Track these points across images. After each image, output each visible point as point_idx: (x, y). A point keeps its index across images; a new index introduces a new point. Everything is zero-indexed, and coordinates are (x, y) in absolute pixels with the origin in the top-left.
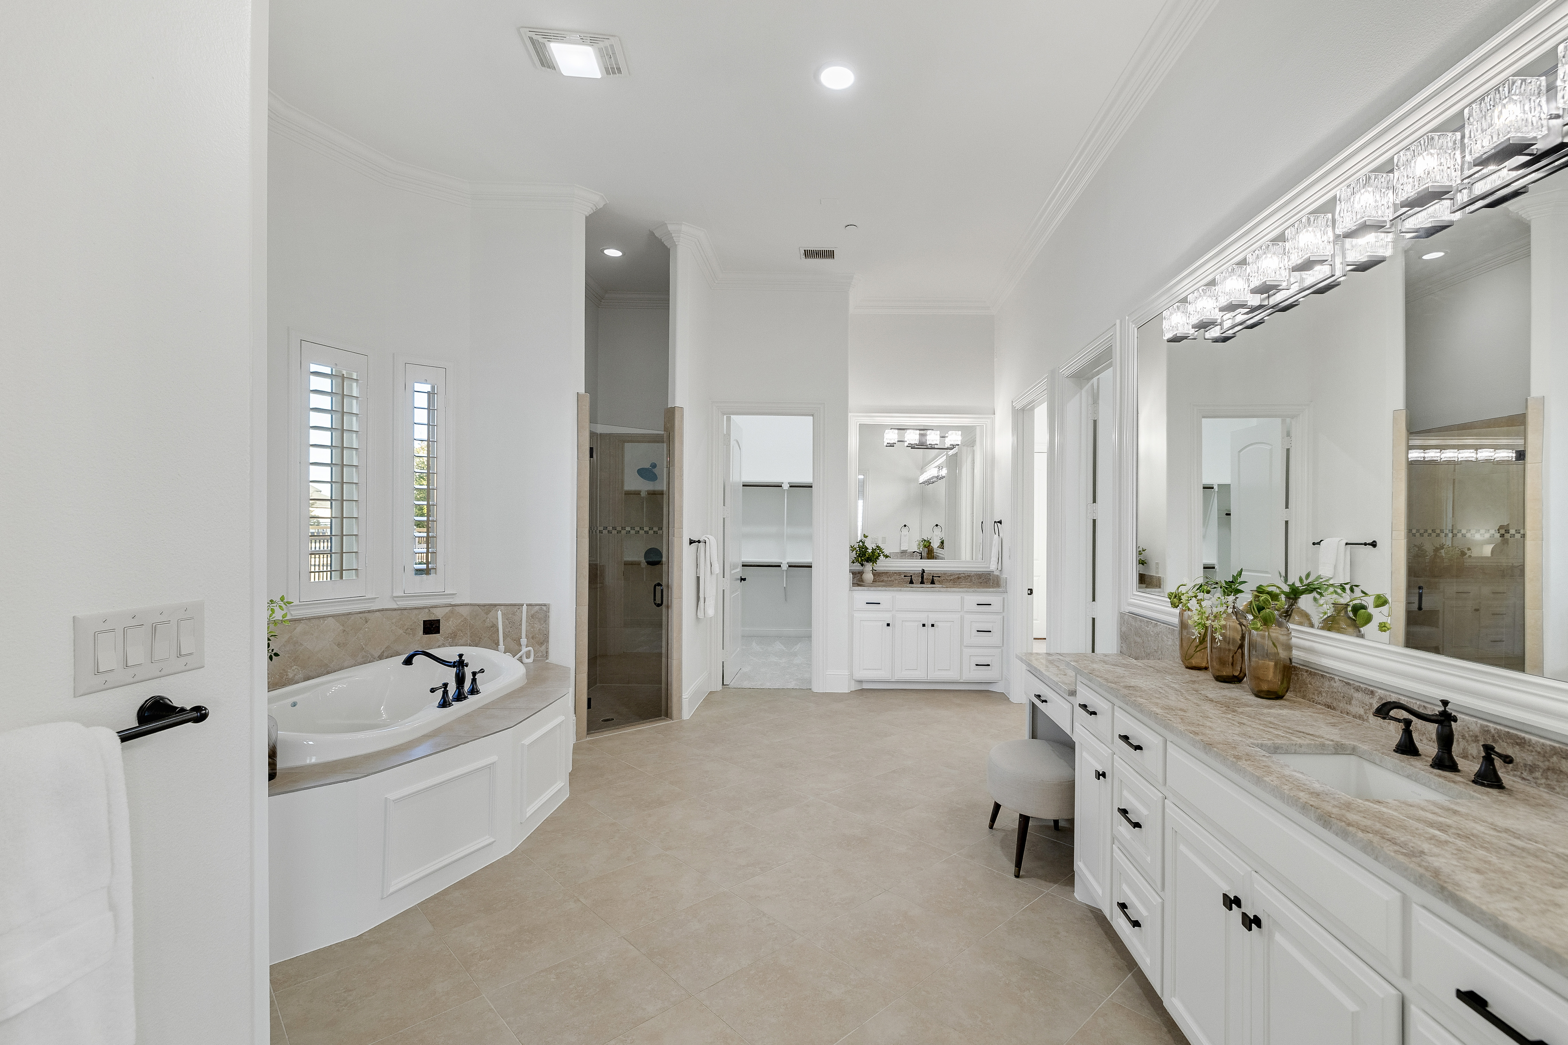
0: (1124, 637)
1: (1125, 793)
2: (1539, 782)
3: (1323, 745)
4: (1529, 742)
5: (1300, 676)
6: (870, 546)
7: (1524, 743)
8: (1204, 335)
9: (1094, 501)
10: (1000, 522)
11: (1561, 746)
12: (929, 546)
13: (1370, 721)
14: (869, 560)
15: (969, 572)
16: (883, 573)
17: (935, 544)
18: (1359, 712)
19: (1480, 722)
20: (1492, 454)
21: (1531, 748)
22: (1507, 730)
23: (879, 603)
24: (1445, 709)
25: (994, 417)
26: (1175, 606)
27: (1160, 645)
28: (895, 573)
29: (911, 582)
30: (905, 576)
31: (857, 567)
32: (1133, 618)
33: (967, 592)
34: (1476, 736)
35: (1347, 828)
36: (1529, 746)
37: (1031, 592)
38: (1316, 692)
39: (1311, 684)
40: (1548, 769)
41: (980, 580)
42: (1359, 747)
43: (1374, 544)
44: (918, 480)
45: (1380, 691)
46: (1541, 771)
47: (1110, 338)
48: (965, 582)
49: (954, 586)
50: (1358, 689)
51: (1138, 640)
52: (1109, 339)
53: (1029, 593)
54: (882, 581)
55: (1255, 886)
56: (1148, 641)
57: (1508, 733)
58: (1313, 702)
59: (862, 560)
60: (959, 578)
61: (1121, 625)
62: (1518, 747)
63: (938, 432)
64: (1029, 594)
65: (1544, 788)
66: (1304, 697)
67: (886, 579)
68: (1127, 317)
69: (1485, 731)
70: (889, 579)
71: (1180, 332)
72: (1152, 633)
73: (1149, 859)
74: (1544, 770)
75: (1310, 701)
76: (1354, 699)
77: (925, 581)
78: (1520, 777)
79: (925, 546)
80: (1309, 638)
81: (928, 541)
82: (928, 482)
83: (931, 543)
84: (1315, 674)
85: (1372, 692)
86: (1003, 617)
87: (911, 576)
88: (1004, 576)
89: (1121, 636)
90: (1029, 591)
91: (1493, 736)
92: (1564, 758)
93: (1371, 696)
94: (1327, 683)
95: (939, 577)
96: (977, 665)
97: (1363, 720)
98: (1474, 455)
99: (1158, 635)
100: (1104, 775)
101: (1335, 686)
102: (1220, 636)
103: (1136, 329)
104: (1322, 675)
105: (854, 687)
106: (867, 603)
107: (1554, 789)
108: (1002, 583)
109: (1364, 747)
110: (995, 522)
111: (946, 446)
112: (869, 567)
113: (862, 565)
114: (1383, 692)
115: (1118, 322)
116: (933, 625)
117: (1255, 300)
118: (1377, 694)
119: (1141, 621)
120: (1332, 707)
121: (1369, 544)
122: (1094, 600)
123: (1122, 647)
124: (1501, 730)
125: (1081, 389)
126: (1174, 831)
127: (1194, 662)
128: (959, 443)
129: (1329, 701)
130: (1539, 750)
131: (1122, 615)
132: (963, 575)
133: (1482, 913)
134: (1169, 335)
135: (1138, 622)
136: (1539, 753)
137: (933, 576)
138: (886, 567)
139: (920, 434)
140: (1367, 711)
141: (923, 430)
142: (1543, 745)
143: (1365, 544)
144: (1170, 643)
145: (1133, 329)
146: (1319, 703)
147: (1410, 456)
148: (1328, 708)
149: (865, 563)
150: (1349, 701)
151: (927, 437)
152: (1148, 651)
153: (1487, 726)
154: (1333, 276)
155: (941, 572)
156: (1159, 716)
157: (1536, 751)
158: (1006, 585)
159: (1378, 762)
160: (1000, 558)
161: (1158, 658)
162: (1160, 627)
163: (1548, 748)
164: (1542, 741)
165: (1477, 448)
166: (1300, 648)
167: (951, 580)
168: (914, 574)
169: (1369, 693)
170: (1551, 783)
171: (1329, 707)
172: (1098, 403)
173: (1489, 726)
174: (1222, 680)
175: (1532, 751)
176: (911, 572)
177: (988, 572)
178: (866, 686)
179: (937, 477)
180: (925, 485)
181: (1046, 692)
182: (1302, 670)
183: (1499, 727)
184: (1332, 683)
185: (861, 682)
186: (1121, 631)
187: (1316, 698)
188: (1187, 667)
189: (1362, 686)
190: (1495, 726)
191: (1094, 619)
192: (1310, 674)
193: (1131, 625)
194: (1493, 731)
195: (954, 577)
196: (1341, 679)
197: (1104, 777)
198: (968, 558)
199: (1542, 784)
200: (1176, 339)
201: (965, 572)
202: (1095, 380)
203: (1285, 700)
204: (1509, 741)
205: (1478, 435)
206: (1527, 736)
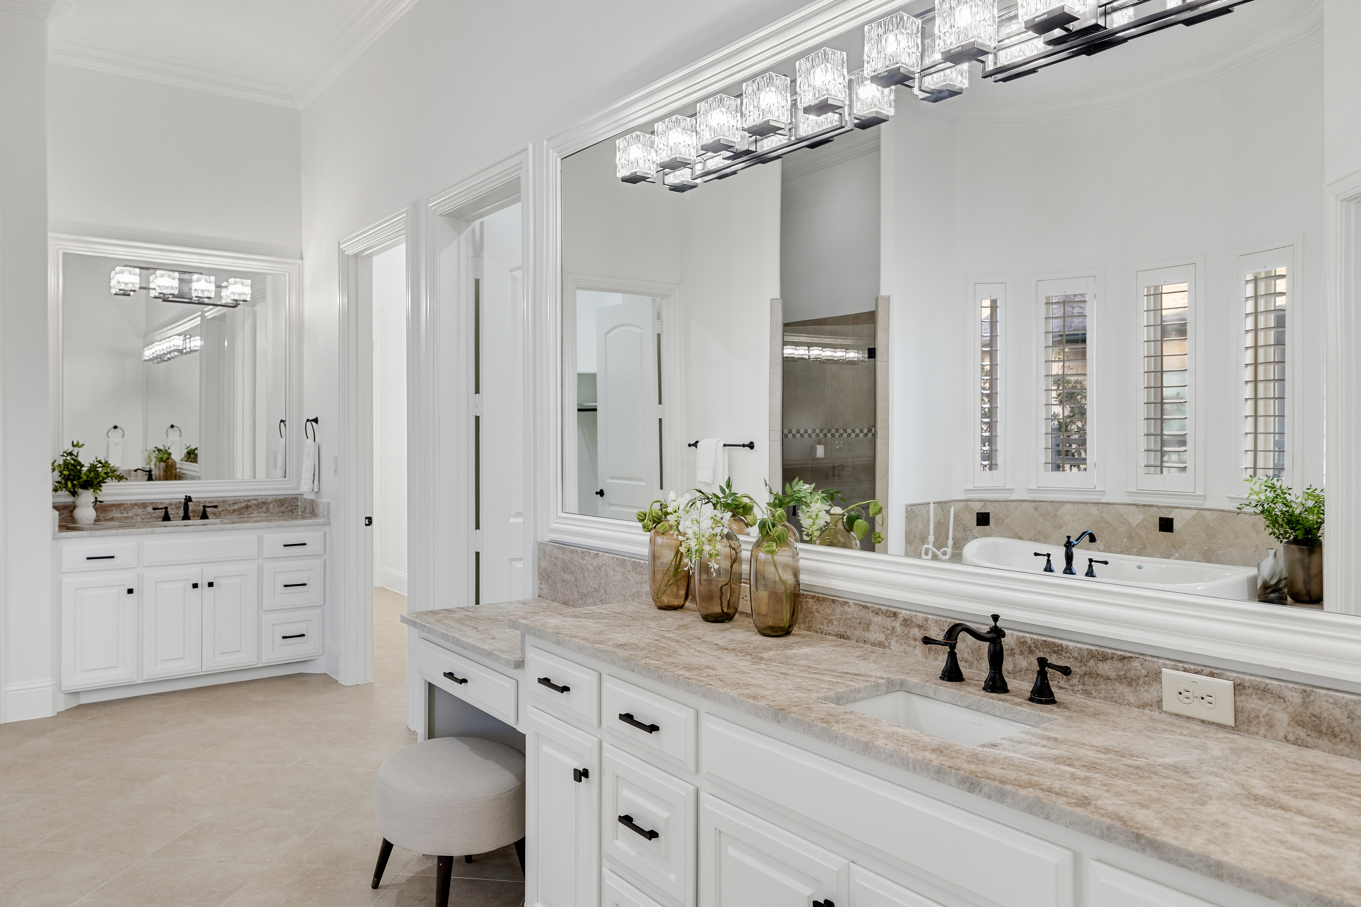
0: (545, 576)
1: (626, 793)
2: (1076, 688)
3: (877, 685)
4: (1066, 649)
5: (804, 603)
6: (86, 459)
7: (1062, 650)
8: (664, 179)
9: (477, 391)
10: (316, 420)
11: (1097, 648)
12: (168, 459)
13: (892, 647)
14: (87, 485)
15: (265, 497)
16: (112, 505)
17: (177, 456)
18: (879, 639)
19: (1016, 633)
20: (821, 352)
21: (1068, 654)
22: (1044, 638)
23: (113, 557)
24: (996, 624)
25: (303, 263)
26: (648, 529)
27: (603, 582)
28: (136, 504)
29: (166, 518)
30: (154, 509)
31: (64, 497)
32: (560, 548)
33: (267, 527)
34: (1012, 650)
35: (1004, 787)
36: (1066, 653)
37: (369, 521)
38: (825, 621)
39: (818, 612)
40: (1085, 674)
41: (282, 509)
42: (909, 681)
43: (751, 446)
44: (141, 354)
45: (904, 612)
46: (1078, 677)
47: (518, 167)
48: (258, 513)
49: (241, 520)
50: (877, 612)
51: (568, 577)
52: (515, 168)
53: (367, 523)
54: (112, 519)
55: (857, 881)
56: (584, 578)
57: (1045, 641)
58: (821, 633)
59: (74, 485)
60: (247, 507)
61: (539, 559)
62: (1055, 655)
63: (213, 278)
64: (366, 525)
65: (1081, 694)
66: (809, 629)
67: (119, 515)
68: (545, 142)
69: (1021, 643)
70: (125, 515)
71: (640, 170)
72: (590, 567)
73: (672, 877)
74: (1081, 676)
75: (817, 632)
76: (873, 625)
77: (191, 514)
78: (1057, 686)
79: (161, 460)
80: (815, 558)
81: (166, 451)
82: (160, 359)
83: (170, 454)
84: (824, 600)
85: (895, 614)
86: (325, 562)
87: (166, 508)
88: (324, 500)
89: (540, 575)
90: (367, 520)
91: (1030, 647)
92: (1100, 661)
93: (893, 618)
94: (839, 609)
95: (216, 507)
96: (284, 637)
97: (884, 647)
98: (807, 352)
99: (600, 569)
100: (585, 773)
101: (849, 612)
102: (715, 564)
103: (559, 160)
104: (833, 601)
105: (64, 704)
106: (88, 558)
107: (1091, 693)
108: (321, 510)
109: (913, 680)
110: (308, 420)
111: (223, 302)
112: (86, 497)
113: (74, 494)
114: (907, 612)
115: (530, 146)
116: (211, 585)
117: (742, 142)
118: (901, 616)
119: (572, 552)
120: (846, 637)
121: (747, 446)
122: (477, 527)
123: (541, 589)
124: (1038, 640)
125: (459, 233)
126: (717, 832)
127: (666, 600)
128: (248, 298)
129: (842, 629)
130: (1076, 655)
131: (541, 546)
132: (255, 502)
133: (1190, 855)
134: (623, 172)
135: (569, 554)
136: (1076, 658)
137: (205, 507)
138: (119, 495)
139: (181, 280)
140: (889, 637)
141: (185, 273)
142: (1080, 649)
143: (744, 446)
144: (618, 578)
145: (554, 159)
146: (829, 634)
147: (785, 351)
148: (841, 638)
149: (80, 491)
150: (867, 627)
151: (192, 284)
152: (585, 591)
153: (1023, 637)
154: (843, 127)
155: (217, 499)
156: (693, 681)
157: (1073, 657)
158: (328, 513)
159: (931, 695)
160: (317, 475)
161: (600, 598)
162: (604, 558)
163: (1085, 652)
164: (1079, 645)
165: (809, 345)
166: (811, 572)
167: (234, 511)
168: (171, 504)
169: (891, 615)
170: (1088, 688)
171: (841, 636)
172: (482, 257)
173: (1026, 637)
174: (713, 619)
175: (1069, 658)
176: (165, 501)
177: (294, 496)
178: (85, 700)
179: (180, 351)
180: (154, 363)
181: (461, 668)
182: (806, 596)
183: (1035, 637)
184: (846, 608)
185: (77, 693)
186: (539, 568)
187: (825, 628)
188: (661, 608)
189: (882, 608)
190: (1032, 636)
191: (477, 554)
192: (817, 600)
193: (557, 558)
194: (1029, 641)
195: (239, 505)
196: (856, 602)
197: (587, 776)
198: (248, 475)
199: (1079, 691)
200: (634, 179)
201: (256, 498)
202: (477, 223)
203: (793, 635)
204: (1045, 650)
205: (808, 333)
206: (1064, 643)
